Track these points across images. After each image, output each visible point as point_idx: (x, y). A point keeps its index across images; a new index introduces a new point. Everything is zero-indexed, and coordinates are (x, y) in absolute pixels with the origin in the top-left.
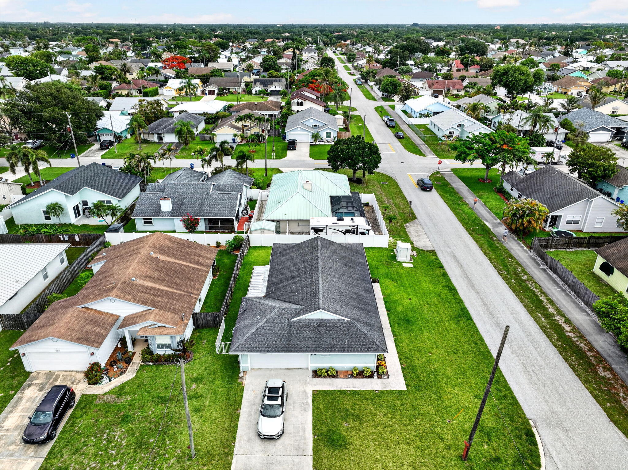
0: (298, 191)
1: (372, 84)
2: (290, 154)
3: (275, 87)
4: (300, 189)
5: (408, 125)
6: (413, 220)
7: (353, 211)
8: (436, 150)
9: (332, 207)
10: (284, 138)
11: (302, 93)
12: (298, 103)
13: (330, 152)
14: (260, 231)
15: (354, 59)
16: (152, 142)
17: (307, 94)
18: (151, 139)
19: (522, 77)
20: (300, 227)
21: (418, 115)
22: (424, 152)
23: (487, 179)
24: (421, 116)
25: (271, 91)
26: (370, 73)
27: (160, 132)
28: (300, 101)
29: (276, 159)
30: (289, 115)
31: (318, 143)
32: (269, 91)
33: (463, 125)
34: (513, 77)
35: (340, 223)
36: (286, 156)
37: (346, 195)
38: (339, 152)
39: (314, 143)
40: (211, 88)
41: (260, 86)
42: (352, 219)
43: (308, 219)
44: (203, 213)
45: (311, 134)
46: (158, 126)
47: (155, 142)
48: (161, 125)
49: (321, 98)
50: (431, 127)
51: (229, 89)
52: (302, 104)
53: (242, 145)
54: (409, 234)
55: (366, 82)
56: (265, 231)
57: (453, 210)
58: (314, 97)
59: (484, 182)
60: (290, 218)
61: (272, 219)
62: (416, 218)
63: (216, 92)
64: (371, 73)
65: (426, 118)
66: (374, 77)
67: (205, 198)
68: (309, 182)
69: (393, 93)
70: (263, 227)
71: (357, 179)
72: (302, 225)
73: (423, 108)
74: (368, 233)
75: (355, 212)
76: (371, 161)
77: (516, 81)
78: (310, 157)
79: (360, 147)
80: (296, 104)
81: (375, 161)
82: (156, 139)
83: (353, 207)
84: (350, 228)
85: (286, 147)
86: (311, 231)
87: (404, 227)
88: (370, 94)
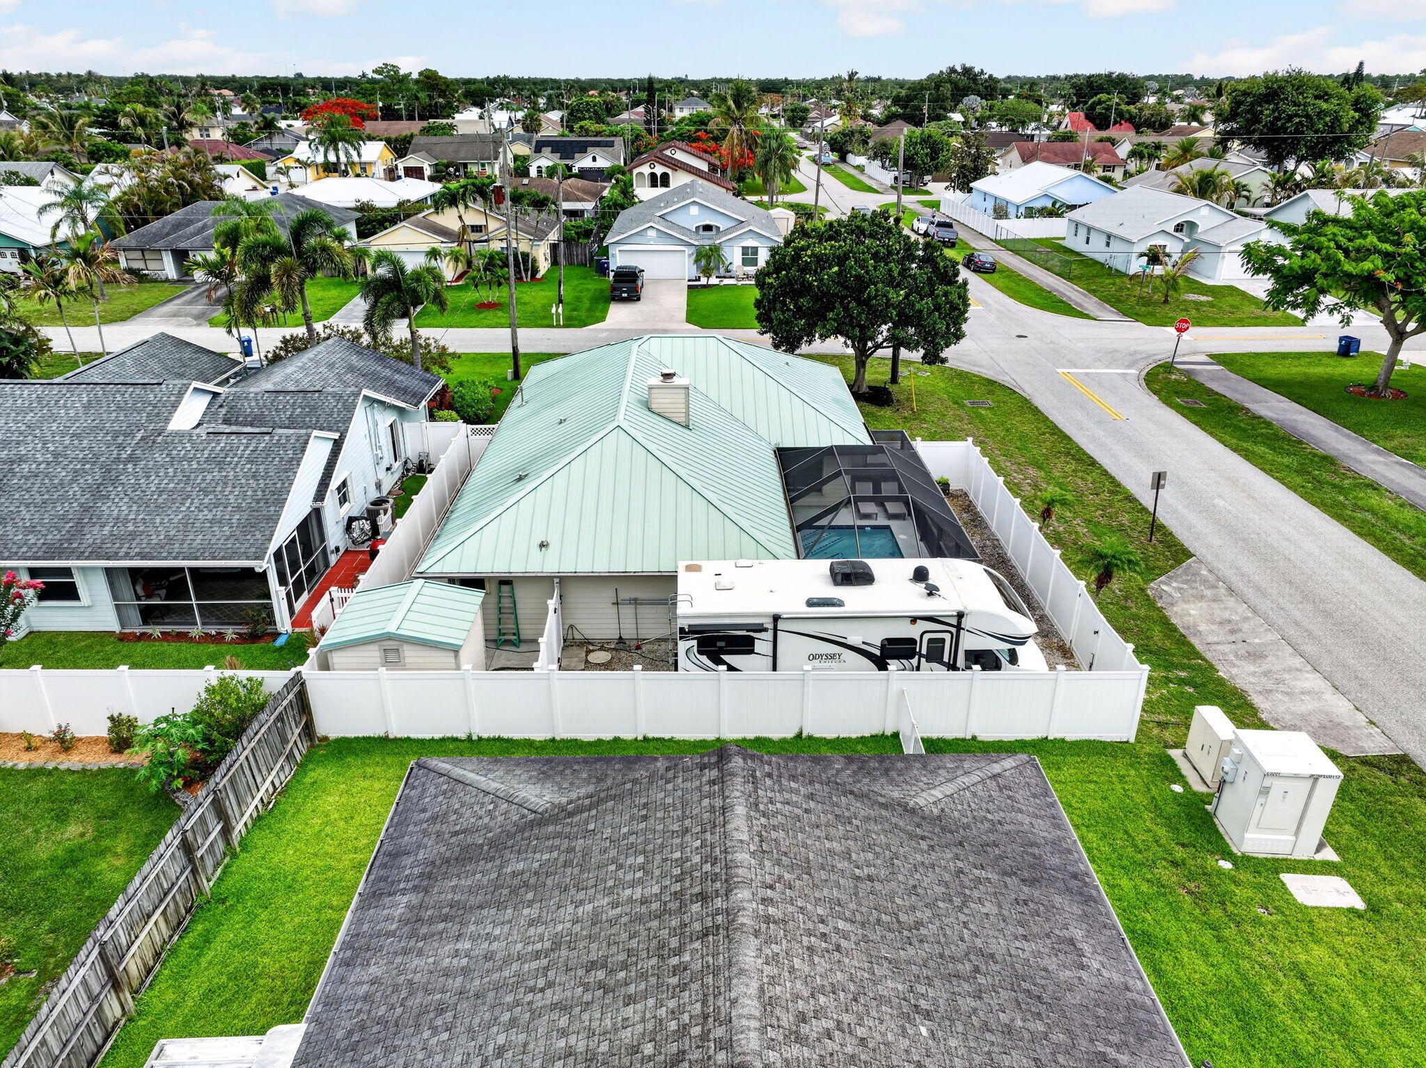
0: (620, 420)
1: (861, 160)
2: (619, 314)
3: (594, 159)
4: (628, 412)
5: (996, 241)
6: (1179, 562)
7: (881, 521)
8: (1119, 301)
9: (791, 501)
10: (603, 269)
11: (668, 152)
12: (653, 175)
13: (769, 274)
14: (373, 653)
15: (804, 119)
16: (155, 281)
17: (680, 156)
18: (152, 268)
19: (1324, 106)
20: (628, 611)
21: (1022, 210)
22: (1080, 305)
23: (1386, 386)
24: (1030, 213)
25: (582, 170)
26: (852, 133)
27: (182, 245)
28: (659, 170)
29: (565, 326)
30: (623, 208)
31: (714, 281)
32: (575, 170)
33: (1192, 225)
34: (1295, 104)
35: (855, 599)
36: (603, 319)
37: (850, 442)
38: (805, 269)
39: (704, 281)
40: (412, 161)
41: (550, 156)
42: (920, 575)
43: (666, 567)
44: (94, 535)
45: (693, 250)
46: (178, 226)
47: (167, 280)
48: (190, 222)
49: (724, 171)
50: (1077, 244)
51: (465, 165)
52: (665, 181)
53: (459, 288)
54: (1195, 641)
55: (843, 159)
56: (409, 653)
57: (1337, 512)
58: (704, 167)
59: (1378, 395)
60: (567, 566)
61: (468, 568)
62: (1189, 555)
63: (428, 172)
64: (857, 135)
65: (1048, 220)
66: (865, 143)
67: (132, 459)
68: (676, 381)
69: (929, 172)
70: (392, 628)
71: (870, 387)
72: (635, 602)
73: (1035, 192)
74: (1013, 658)
75: (894, 525)
76: (938, 308)
77: (1308, 116)
78: (688, 321)
79: (890, 253)
80: (647, 181)
81: (954, 308)
82: (169, 269)
83: (880, 502)
84: (913, 632)
85: (608, 293)
86: (683, 646)
87: (1150, 603)
88: (859, 182)
